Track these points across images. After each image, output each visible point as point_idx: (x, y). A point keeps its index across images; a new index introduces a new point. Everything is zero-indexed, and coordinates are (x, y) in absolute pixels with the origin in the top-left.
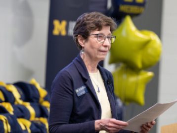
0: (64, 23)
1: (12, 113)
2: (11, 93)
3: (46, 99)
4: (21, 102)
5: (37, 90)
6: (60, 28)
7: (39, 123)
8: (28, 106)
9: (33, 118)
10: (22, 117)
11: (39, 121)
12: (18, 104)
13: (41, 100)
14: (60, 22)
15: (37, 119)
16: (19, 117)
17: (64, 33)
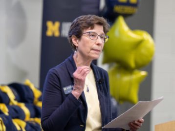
0: (57, 24)
1: (7, 114)
2: (5, 94)
3: (40, 99)
4: (15, 103)
5: (31, 90)
6: (53, 29)
7: (34, 123)
8: (23, 106)
9: (28, 118)
10: (17, 118)
11: (34, 121)
12: (13, 105)
13: (36, 100)
14: (54, 23)
15: (32, 119)
16: (14, 118)
17: (57, 34)
